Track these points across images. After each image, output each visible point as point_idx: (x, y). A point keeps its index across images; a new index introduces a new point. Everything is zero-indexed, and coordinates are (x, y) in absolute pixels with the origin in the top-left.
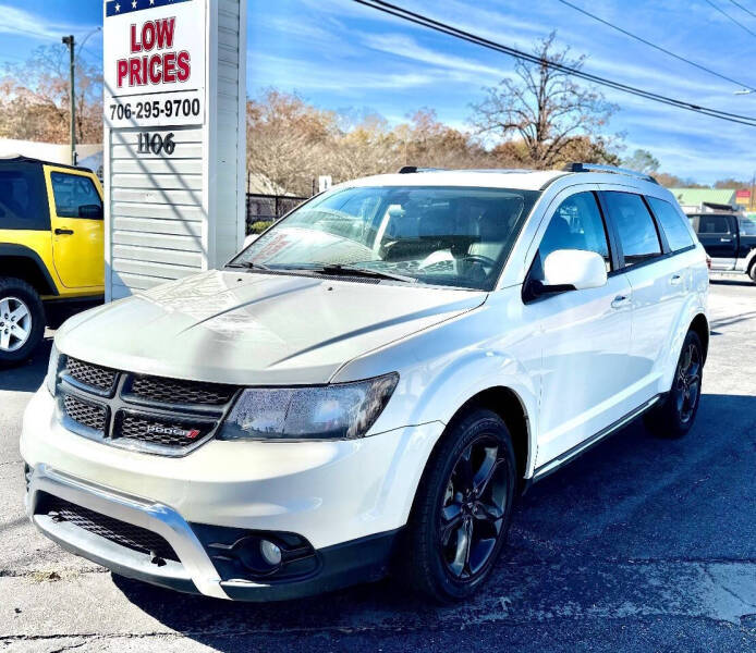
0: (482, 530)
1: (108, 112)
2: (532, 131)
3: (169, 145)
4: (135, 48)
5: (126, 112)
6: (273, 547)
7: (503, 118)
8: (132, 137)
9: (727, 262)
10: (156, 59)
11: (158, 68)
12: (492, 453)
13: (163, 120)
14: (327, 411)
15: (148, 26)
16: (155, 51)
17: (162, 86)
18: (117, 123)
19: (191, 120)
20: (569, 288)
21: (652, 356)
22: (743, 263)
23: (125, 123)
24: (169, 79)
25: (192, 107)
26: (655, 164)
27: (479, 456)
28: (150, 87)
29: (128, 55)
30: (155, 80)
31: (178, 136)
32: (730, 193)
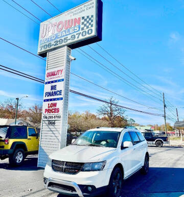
0: (118, 187)
1: (42, 117)
2: (110, 115)
3: (54, 123)
4: (49, 107)
5: (46, 118)
6: (90, 188)
7: (104, 112)
8: (47, 122)
9: (151, 142)
10: (53, 109)
11: (53, 111)
12: (119, 174)
13: (53, 119)
14: (96, 167)
15: (52, 104)
16: (53, 108)
17: (54, 113)
18: (44, 119)
19: (59, 119)
20: (128, 147)
21: (140, 160)
22: (154, 142)
23: (46, 119)
24: (55, 112)
25: (59, 117)
26: (134, 121)
27: (117, 175)
28: (51, 113)
29: (47, 108)
30: (52, 112)
31: (56, 122)
32: (150, 127)
